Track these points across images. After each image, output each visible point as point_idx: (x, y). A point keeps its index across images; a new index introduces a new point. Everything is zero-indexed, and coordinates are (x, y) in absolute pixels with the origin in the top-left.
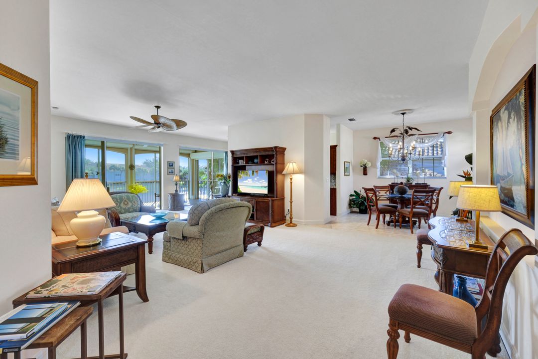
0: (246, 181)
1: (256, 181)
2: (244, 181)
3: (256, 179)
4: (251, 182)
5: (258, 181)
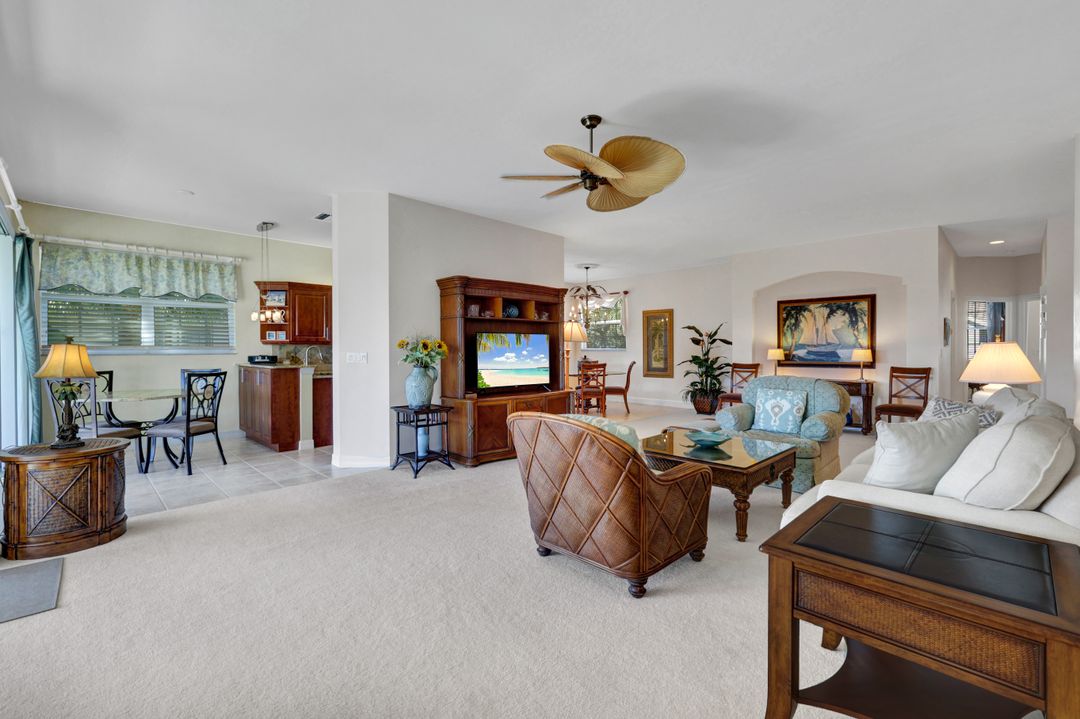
0: (502, 359)
1: (526, 357)
2: (497, 359)
3: (525, 353)
4: (514, 360)
5: (530, 356)
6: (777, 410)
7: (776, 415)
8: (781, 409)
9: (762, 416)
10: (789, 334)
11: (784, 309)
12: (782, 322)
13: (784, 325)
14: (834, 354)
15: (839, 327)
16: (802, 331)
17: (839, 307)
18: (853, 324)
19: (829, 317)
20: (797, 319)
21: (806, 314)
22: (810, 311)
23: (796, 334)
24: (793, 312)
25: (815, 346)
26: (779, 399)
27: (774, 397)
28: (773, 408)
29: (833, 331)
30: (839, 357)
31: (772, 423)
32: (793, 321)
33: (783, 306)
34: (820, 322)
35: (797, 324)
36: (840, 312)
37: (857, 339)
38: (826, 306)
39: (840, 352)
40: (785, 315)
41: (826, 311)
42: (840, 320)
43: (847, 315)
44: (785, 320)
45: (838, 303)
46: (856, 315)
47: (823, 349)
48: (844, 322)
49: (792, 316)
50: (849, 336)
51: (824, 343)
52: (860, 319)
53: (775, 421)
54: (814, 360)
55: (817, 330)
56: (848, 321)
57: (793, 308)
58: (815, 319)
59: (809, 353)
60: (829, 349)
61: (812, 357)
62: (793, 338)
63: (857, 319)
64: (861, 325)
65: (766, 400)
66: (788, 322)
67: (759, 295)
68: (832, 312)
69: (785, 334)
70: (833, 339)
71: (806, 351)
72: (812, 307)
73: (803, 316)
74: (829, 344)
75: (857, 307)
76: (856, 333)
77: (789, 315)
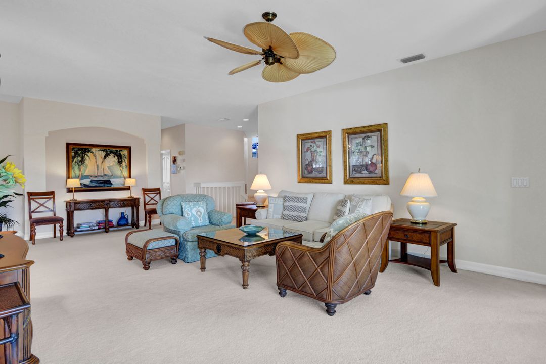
6: (199, 213)
7: (200, 216)
8: (201, 213)
9: (192, 219)
10: (76, 168)
11: (73, 149)
12: (71, 159)
13: (73, 161)
14: (108, 182)
15: (111, 165)
16: (87, 166)
17: (111, 152)
18: (120, 163)
19: (105, 158)
20: (83, 158)
21: (89, 154)
22: (92, 152)
23: (82, 168)
24: (80, 152)
25: (96, 177)
26: (197, 207)
27: (194, 206)
28: (197, 213)
29: (108, 167)
30: (112, 184)
31: (199, 222)
32: (80, 159)
33: (71, 147)
34: (99, 160)
35: (83, 161)
36: (112, 155)
37: (122, 172)
38: (103, 151)
39: (112, 180)
40: (73, 154)
41: (103, 154)
42: (112, 160)
43: (116, 157)
44: (74, 158)
45: (111, 149)
46: (121, 158)
47: (101, 179)
48: (115, 161)
49: (79, 155)
50: (117, 170)
51: (102, 175)
52: (123, 160)
53: (200, 220)
54: (96, 186)
55: (97, 166)
56: (117, 161)
57: (79, 149)
58: (96, 158)
59: (92, 181)
60: (106, 179)
61: (94, 184)
62: (80, 171)
63: (122, 160)
64: (124, 164)
65: (191, 209)
66: (75, 160)
67: (52, 136)
68: (107, 155)
69: (73, 168)
70: (108, 172)
71: (90, 180)
72: (93, 150)
73: (88, 156)
74: (105, 175)
75: (122, 153)
76: (121, 168)
77: (76, 154)
